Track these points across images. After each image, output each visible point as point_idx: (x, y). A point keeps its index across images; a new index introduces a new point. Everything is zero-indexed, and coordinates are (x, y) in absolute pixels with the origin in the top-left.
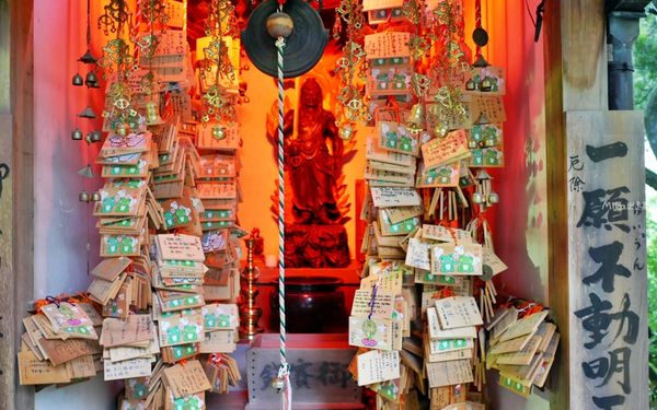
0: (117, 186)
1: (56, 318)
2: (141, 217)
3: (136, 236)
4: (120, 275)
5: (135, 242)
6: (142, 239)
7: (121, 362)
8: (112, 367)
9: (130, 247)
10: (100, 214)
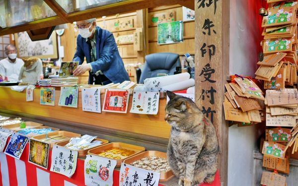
0: (277, 7)
1: (243, 85)
2: (294, 25)
3: (289, 38)
4: (279, 63)
5: (288, 42)
6: (293, 40)
7: (276, 116)
8: (271, 119)
9: (285, 46)
10: (266, 25)
